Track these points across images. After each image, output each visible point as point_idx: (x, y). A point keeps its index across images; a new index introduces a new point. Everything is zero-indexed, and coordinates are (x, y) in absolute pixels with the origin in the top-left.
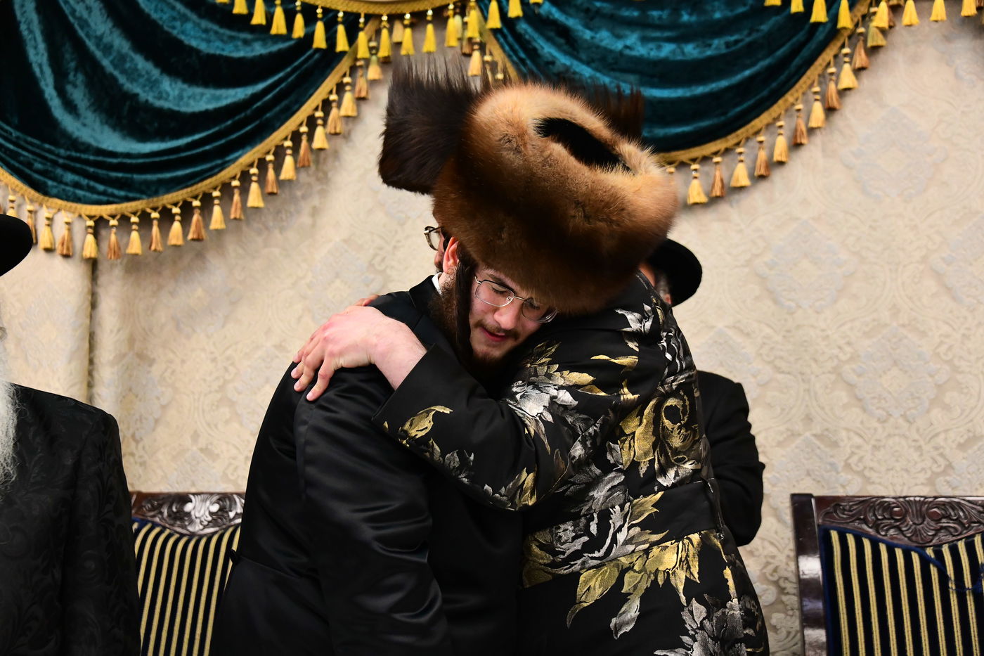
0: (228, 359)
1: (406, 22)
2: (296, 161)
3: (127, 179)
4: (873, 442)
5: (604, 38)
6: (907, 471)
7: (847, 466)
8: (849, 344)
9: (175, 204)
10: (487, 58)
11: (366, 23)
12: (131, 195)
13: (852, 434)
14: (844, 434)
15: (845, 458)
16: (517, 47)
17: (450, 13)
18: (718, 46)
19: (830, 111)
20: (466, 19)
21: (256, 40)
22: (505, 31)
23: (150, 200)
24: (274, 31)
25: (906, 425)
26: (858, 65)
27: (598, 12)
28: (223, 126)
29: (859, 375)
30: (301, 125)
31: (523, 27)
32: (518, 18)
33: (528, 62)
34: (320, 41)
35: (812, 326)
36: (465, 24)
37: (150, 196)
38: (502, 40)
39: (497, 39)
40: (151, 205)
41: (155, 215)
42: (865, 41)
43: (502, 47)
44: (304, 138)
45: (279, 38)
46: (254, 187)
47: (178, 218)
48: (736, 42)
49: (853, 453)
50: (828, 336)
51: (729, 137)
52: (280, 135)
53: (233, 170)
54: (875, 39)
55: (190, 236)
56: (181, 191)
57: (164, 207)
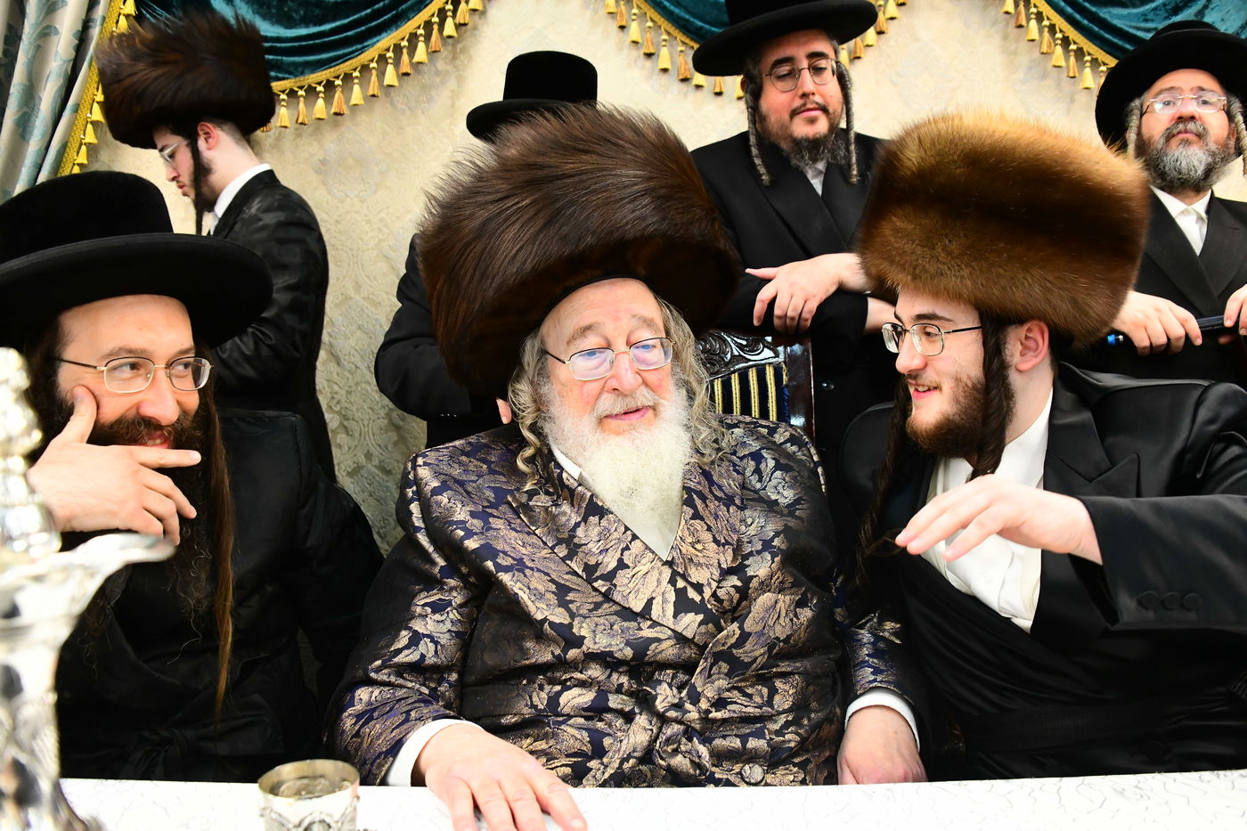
0: (381, 220)
2: (427, 47)
3: (277, 60)
9: (320, 84)
12: (280, 75)
19: (880, 33)
23: (298, 79)
28: (363, 13)
30: (433, 15)
37: (296, 76)
40: (298, 84)
41: (301, 93)
44: (436, 27)
46: (390, 68)
47: (321, 95)
52: (415, 23)
53: (371, 53)
55: (333, 111)
56: (325, 72)
57: (310, 86)
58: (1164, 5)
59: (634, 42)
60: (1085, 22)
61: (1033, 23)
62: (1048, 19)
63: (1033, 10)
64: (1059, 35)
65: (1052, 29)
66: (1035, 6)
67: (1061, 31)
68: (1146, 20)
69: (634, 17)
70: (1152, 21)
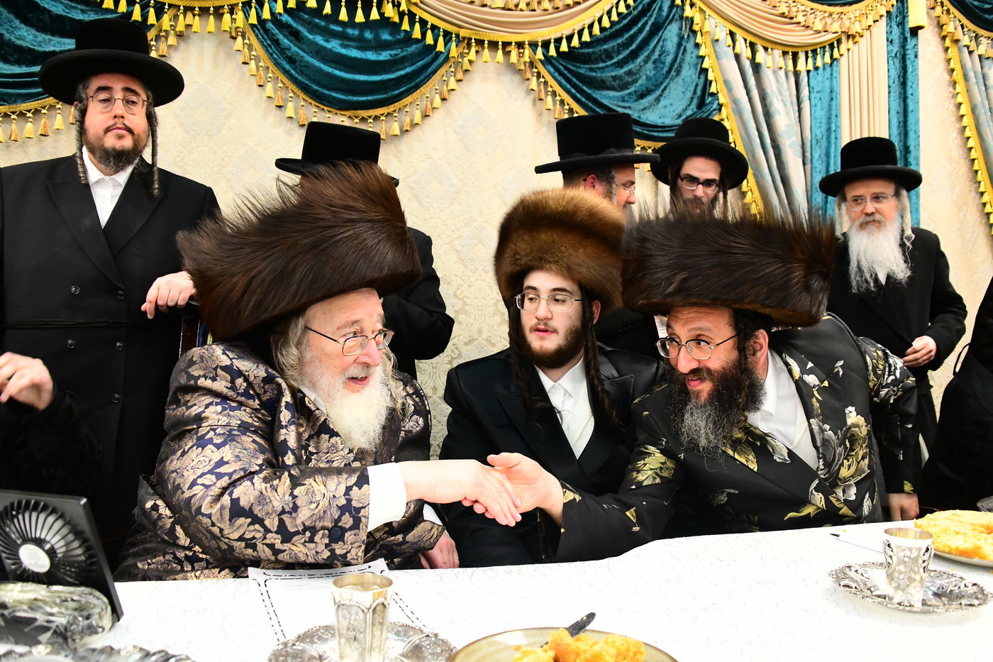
1: (196, 12)
4: (468, 283)
5: (319, 40)
6: (485, 299)
7: (455, 296)
8: (457, 229)
9: (29, 111)
10: (246, 41)
11: (168, 10)
13: (458, 278)
14: (454, 278)
15: (454, 291)
16: (266, 37)
17: (226, 11)
18: (385, 56)
19: (444, 99)
20: (234, 16)
21: (90, 11)
22: (259, 27)
23: (11, 106)
24: (105, 6)
25: (485, 274)
26: (459, 78)
27: (317, 25)
29: (462, 247)
31: (270, 25)
32: (268, 20)
33: (273, 47)
34: (137, 16)
35: (439, 218)
36: (234, 20)
37: (10, 104)
38: (257, 32)
39: (254, 32)
40: (11, 110)
41: (14, 116)
42: (462, 67)
43: (257, 36)
45: (108, 11)
47: (30, 119)
48: (396, 55)
49: (458, 289)
50: (446, 224)
51: (390, 106)
54: (466, 66)
56: (34, 103)
57: (21, 112)
58: (635, 92)
59: (269, 97)
60: (584, 99)
61: (549, 98)
62: (560, 96)
63: (550, 89)
64: (567, 107)
65: (562, 102)
66: (551, 87)
67: (568, 104)
68: (623, 101)
69: (269, 79)
70: (627, 102)
